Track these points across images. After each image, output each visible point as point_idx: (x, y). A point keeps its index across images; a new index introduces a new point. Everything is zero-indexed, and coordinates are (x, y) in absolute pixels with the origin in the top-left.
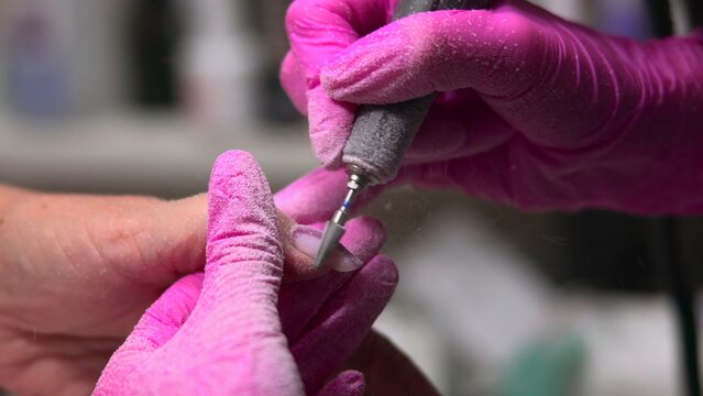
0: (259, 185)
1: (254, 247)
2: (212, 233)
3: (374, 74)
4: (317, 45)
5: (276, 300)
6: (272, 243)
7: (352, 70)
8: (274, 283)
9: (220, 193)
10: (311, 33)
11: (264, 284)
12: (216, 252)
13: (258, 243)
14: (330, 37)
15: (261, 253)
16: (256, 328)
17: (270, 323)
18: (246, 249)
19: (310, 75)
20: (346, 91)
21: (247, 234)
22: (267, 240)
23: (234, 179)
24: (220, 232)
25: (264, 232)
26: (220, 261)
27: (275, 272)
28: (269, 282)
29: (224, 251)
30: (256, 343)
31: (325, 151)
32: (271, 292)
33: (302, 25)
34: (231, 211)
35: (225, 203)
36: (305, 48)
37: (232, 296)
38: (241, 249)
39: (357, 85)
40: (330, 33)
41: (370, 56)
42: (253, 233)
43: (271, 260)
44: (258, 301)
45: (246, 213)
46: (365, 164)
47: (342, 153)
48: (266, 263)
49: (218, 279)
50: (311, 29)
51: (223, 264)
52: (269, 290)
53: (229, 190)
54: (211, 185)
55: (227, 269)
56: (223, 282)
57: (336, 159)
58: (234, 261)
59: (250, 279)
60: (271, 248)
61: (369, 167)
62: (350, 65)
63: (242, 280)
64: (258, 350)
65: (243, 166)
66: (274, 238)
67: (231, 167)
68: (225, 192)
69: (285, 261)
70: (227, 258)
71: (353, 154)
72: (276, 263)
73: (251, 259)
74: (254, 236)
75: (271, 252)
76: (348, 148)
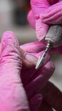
0: (15, 41)
1: (14, 59)
2: (2, 55)
3: (55, 15)
4: (40, 8)
5: (20, 74)
6: (19, 58)
7: (49, 14)
8: (20, 69)
9: (4, 44)
10: (38, 4)
11: (17, 69)
12: (3, 60)
13: (15, 58)
14: (44, 6)
15: (16, 61)
16: (14, 81)
17: (18, 80)
18: (12, 59)
19: (37, 16)
20: (47, 20)
21: (12, 55)
22: (18, 57)
23: (8, 40)
24: (4, 55)
25: (17, 55)
26: (4, 62)
27: (20, 66)
28: (18, 69)
29: (6, 60)
30: (14, 85)
31: (40, 36)
32: (19, 71)
33: (35, 2)
34: (8, 49)
35: (6, 46)
36: (36, 8)
37: (8, 72)
38: (10, 59)
39: (50, 18)
40: (43, 4)
41: (54, 10)
42: (14, 55)
43: (19, 63)
44: (15, 73)
45: (12, 49)
46: (51, 40)
47: (45, 37)
48: (18, 64)
49: (4, 67)
50: (38, 3)
51: (5, 63)
52: (18, 71)
53: (7, 43)
54: (2, 41)
55: (7, 64)
56: (5, 68)
57: (43, 39)
58: (8, 62)
59: (13, 68)
60: (19, 59)
61: (53, 41)
62: (48, 12)
63: (11, 68)
64: (15, 87)
65: (11, 36)
66: (19, 57)
67: (7, 36)
68: (6, 43)
69: (23, 63)
70: (6, 61)
71: (48, 37)
72: (20, 64)
73: (13, 62)
74: (14, 56)
75: (19, 61)
76: (47, 36)
